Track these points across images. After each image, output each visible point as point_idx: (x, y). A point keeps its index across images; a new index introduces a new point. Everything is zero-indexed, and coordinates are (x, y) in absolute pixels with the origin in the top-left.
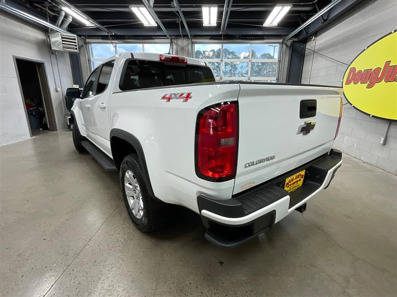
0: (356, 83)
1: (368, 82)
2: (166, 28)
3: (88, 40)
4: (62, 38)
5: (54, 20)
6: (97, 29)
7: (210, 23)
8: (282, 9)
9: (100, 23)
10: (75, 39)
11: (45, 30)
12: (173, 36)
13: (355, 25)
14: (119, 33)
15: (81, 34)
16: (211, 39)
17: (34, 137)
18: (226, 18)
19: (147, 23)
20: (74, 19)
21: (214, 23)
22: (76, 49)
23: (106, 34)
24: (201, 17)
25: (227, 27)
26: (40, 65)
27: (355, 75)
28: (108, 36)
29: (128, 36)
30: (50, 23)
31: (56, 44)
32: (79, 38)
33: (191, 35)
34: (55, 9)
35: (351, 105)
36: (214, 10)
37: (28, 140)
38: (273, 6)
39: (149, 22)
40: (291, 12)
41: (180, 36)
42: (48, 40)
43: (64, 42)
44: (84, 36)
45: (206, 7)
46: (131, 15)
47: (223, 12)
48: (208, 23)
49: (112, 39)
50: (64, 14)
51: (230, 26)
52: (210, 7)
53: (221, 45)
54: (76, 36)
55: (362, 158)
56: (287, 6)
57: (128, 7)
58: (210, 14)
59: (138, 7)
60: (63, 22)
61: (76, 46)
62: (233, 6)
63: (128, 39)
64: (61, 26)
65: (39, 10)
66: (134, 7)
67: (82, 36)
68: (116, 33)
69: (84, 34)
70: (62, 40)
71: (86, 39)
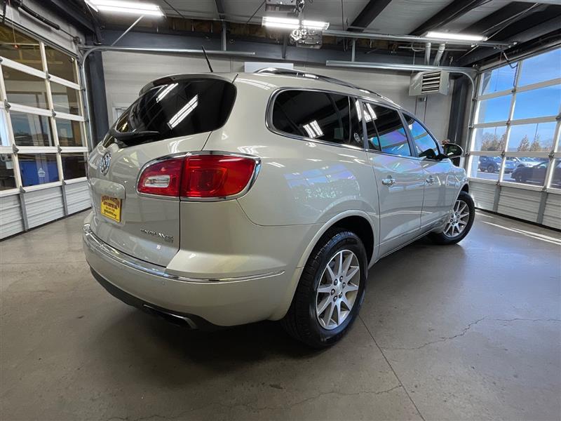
3: (482, 68)
14: (527, 38)
22: (439, 88)
31: (415, 88)
43: (424, 84)
44: (475, 63)
50: (430, 46)
61: (439, 84)
64: (431, 64)
67: (473, 64)
68: (519, 40)
69: (476, 60)
70: (424, 82)
71: (480, 66)
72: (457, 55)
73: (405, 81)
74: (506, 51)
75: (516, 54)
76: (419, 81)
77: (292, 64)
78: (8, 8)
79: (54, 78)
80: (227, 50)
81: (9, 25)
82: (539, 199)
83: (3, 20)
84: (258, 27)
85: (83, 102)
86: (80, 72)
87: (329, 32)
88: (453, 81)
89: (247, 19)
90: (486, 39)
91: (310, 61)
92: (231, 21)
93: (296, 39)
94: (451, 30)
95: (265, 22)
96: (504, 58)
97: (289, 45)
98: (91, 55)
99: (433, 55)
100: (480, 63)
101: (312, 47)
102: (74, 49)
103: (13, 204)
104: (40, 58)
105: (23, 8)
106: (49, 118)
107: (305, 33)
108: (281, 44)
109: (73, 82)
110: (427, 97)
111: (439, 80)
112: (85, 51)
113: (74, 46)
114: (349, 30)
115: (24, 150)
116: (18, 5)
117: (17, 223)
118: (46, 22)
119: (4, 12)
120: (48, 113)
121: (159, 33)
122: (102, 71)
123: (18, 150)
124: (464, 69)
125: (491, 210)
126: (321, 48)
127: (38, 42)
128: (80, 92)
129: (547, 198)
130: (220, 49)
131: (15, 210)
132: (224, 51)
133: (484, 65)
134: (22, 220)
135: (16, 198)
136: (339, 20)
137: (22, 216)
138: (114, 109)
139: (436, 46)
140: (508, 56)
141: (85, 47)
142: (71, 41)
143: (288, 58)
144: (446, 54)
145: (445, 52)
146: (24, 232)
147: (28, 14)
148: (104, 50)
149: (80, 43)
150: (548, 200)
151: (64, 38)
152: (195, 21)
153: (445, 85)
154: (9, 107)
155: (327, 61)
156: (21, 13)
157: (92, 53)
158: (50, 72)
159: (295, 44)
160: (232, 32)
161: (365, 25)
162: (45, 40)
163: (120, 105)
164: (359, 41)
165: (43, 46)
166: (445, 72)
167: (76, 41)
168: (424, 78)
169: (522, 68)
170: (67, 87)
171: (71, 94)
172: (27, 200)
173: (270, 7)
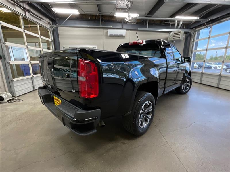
11: (169, 33)
29: (220, 17)
30: (171, 28)
31: (171, 38)
44: (194, 27)
50: (177, 22)
61: (180, 36)
64: (177, 28)
69: (194, 26)
70: (174, 35)
71: (195, 29)
72: (187, 25)
73: (167, 35)
74: (206, 23)
75: (210, 24)
76: (172, 35)
77: (125, 30)
78: (27, 13)
79: (42, 37)
80: (102, 25)
81: (27, 19)
82: (218, 78)
83: (25, 17)
84: (113, 17)
85: (52, 45)
86: (51, 35)
87: (139, 18)
88: (185, 35)
89: (109, 14)
90: (198, 18)
91: (132, 28)
92: (103, 15)
93: (127, 21)
94: (185, 15)
95: (115, 15)
96: (205, 25)
97: (124, 23)
98: (54, 29)
99: (178, 25)
100: (196, 27)
101: (133, 23)
102: (48, 27)
103: (30, 81)
104: (37, 30)
105: (31, 12)
106: (41, 51)
107: (130, 19)
108: (121, 22)
109: (49, 38)
110: (175, 41)
111: (180, 34)
112: (52, 27)
113: (49, 26)
114: (146, 17)
115: (33, 62)
116: (30, 11)
117: (31, 87)
118: (39, 17)
119: (25, 14)
120: (41, 49)
121: (78, 20)
122: (58, 34)
123: (31, 63)
124: (189, 30)
125: (199, 82)
126: (136, 24)
127: (37, 25)
128: (51, 42)
129: (221, 78)
130: (99, 25)
131: (31, 83)
132: (101, 26)
133: (197, 28)
134: (33, 86)
135: (31, 79)
136: (143, 13)
137: (33, 85)
138: (62, 47)
139: (179, 22)
140: (207, 24)
141: (52, 26)
142: (47, 24)
143: (124, 27)
144: (183, 24)
145: (182, 24)
146: (34, 90)
147: (33, 15)
148: (59, 27)
149: (51, 24)
150: (222, 78)
151: (45, 23)
152: (90, 15)
153: (182, 36)
154: (28, 47)
155: (138, 29)
156: (31, 14)
157: (55, 28)
158: (41, 35)
159: (126, 23)
160: (104, 19)
161: (152, 15)
162: (39, 24)
163: (64, 46)
164: (150, 21)
165: (38, 26)
166: (182, 31)
167: (49, 24)
168: (174, 34)
169: (212, 29)
170: (47, 40)
171: (48, 43)
172: (34, 80)
173: (118, 9)
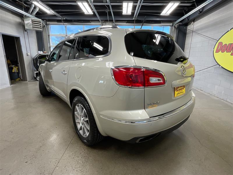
0: (223, 52)
1: (232, 52)
2: (99, 15)
3: (48, 23)
4: (32, 21)
5: (27, 10)
6: (55, 16)
7: (127, 13)
8: (173, 5)
9: (57, 12)
10: (40, 22)
11: (21, 16)
12: (103, 20)
13: (221, 15)
14: (68, 18)
15: (44, 19)
16: (127, 23)
17: (12, 85)
18: (138, 10)
19: (87, 12)
20: (40, 9)
21: (129, 12)
22: (41, 28)
23: (60, 19)
24: (122, 9)
25: (138, 15)
26: (18, 39)
27: (222, 47)
28: (61, 20)
29: (74, 20)
30: (25, 11)
31: (28, 25)
32: (43, 21)
33: (115, 20)
34: (28, 3)
35: (220, 66)
36: (131, 4)
37: (8, 87)
38: (168, 3)
39: (88, 12)
40: (179, 6)
41: (107, 20)
42: (23, 22)
43: (33, 24)
44: (45, 20)
45: (125, 2)
46: (77, 7)
47: (137, 6)
48: (126, 12)
49: (64, 22)
50: (34, 6)
51: (140, 14)
52: (128, 3)
53: (134, 26)
54: (41, 20)
55: (228, 100)
56: (177, 3)
57: (75, 2)
58: (127, 7)
59: (82, 2)
60: (32, 11)
61: (41, 26)
62: (143, 2)
63: (74, 22)
64: (31, 14)
65: (18, 3)
66: (80, 2)
68: (66, 18)
69: (46, 18)
74: (63, 20)
